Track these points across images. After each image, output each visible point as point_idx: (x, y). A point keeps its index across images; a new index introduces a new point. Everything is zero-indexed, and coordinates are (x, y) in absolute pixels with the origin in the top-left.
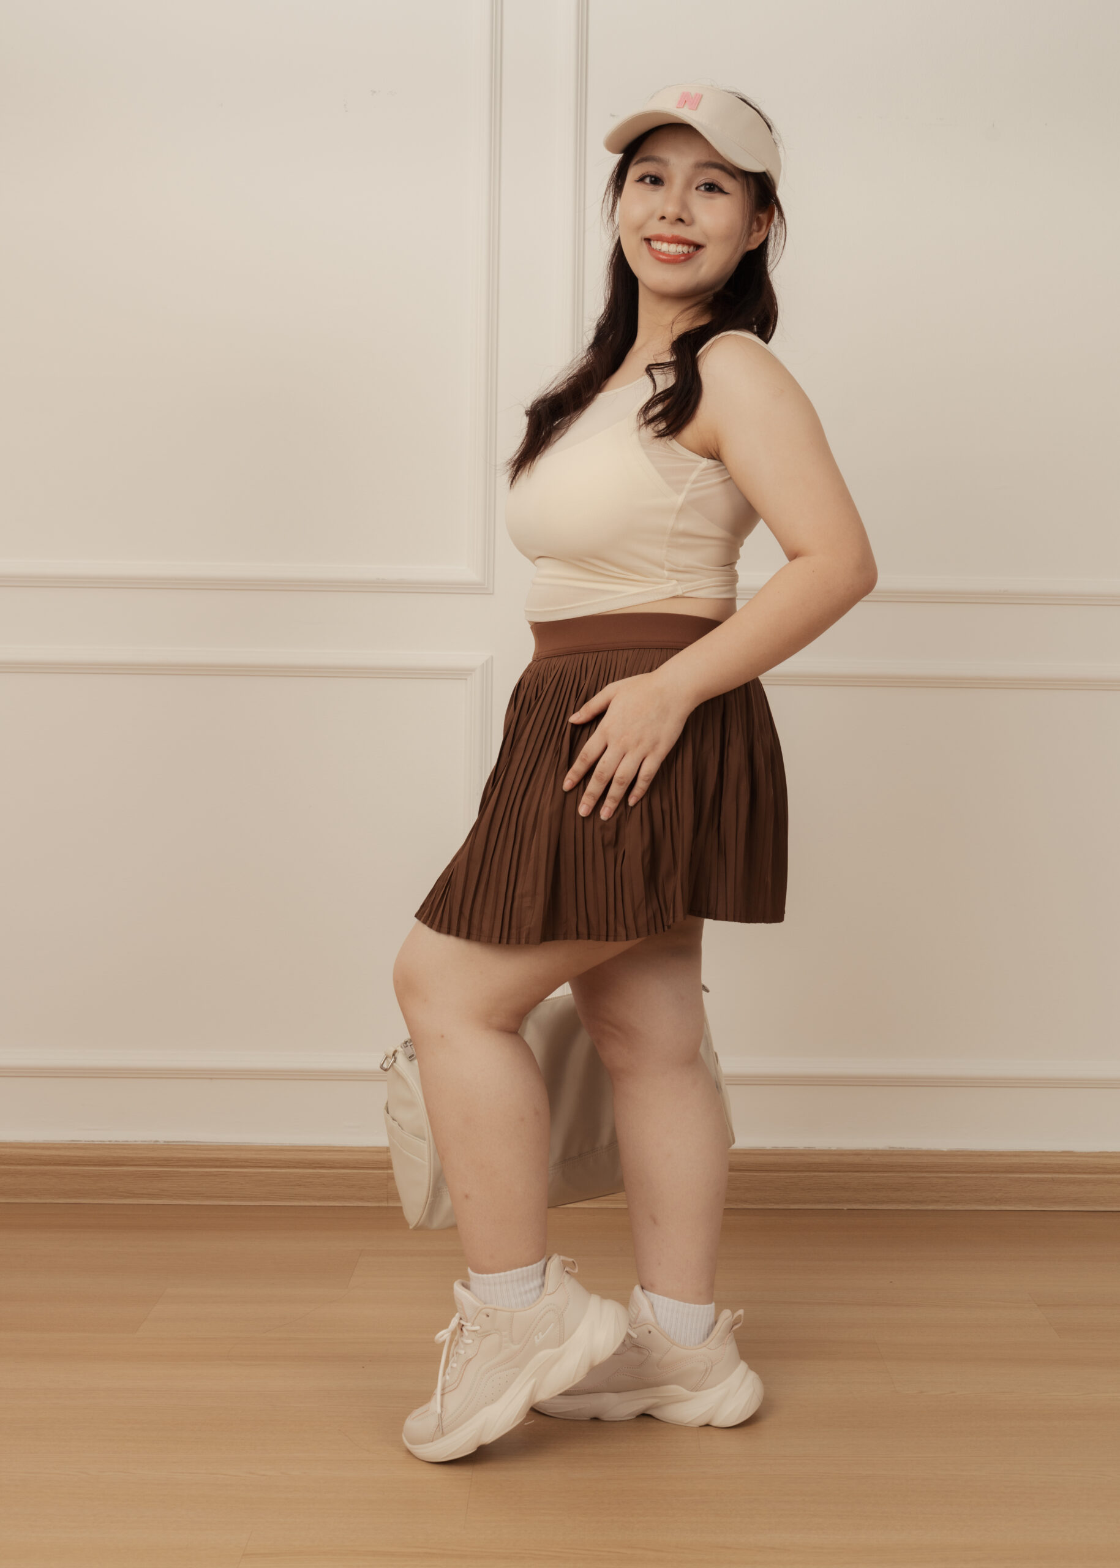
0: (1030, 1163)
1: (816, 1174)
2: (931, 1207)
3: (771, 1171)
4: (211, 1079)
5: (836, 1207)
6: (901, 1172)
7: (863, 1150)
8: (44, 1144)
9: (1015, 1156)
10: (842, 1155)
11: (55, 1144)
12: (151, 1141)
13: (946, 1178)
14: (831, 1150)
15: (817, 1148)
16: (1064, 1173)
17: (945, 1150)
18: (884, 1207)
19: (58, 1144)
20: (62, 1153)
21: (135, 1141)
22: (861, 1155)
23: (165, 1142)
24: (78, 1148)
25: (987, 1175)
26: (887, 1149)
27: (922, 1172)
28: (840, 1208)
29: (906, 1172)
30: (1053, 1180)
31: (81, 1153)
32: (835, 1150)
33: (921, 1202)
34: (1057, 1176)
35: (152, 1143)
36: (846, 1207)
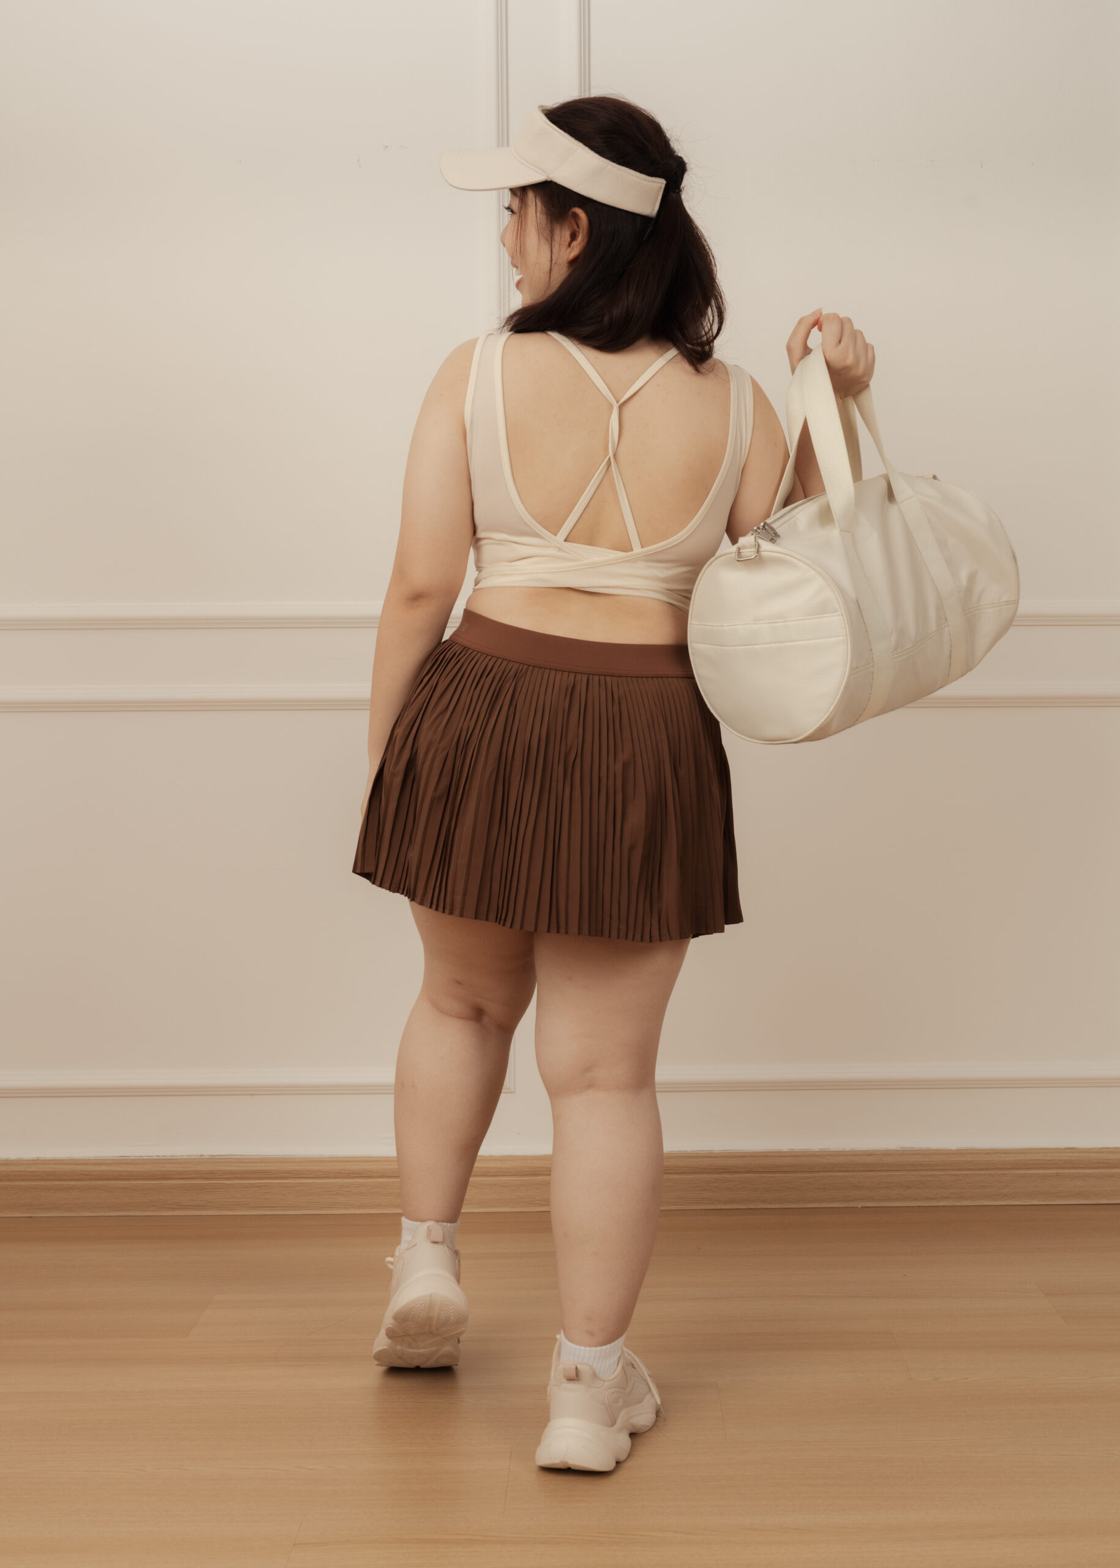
0: (1035, 1160)
1: (832, 1174)
2: (941, 1204)
3: (789, 1172)
4: (252, 1095)
5: (851, 1205)
6: (912, 1170)
7: (876, 1151)
8: (95, 1160)
9: (1020, 1153)
10: (855, 1155)
11: (104, 1160)
12: (196, 1155)
13: (956, 1175)
14: (845, 1151)
15: (832, 1150)
16: (1068, 1168)
17: (954, 1149)
18: (897, 1204)
19: (108, 1160)
20: (98, 1168)
21: (182, 1156)
22: (875, 1155)
23: (210, 1156)
24: (127, 1164)
25: (994, 1172)
26: (899, 1149)
27: (932, 1170)
28: (855, 1206)
29: (916, 1170)
30: (1057, 1175)
31: (130, 1168)
32: (848, 1151)
33: (931, 1199)
34: (1061, 1171)
35: (198, 1157)
36: (860, 1205)
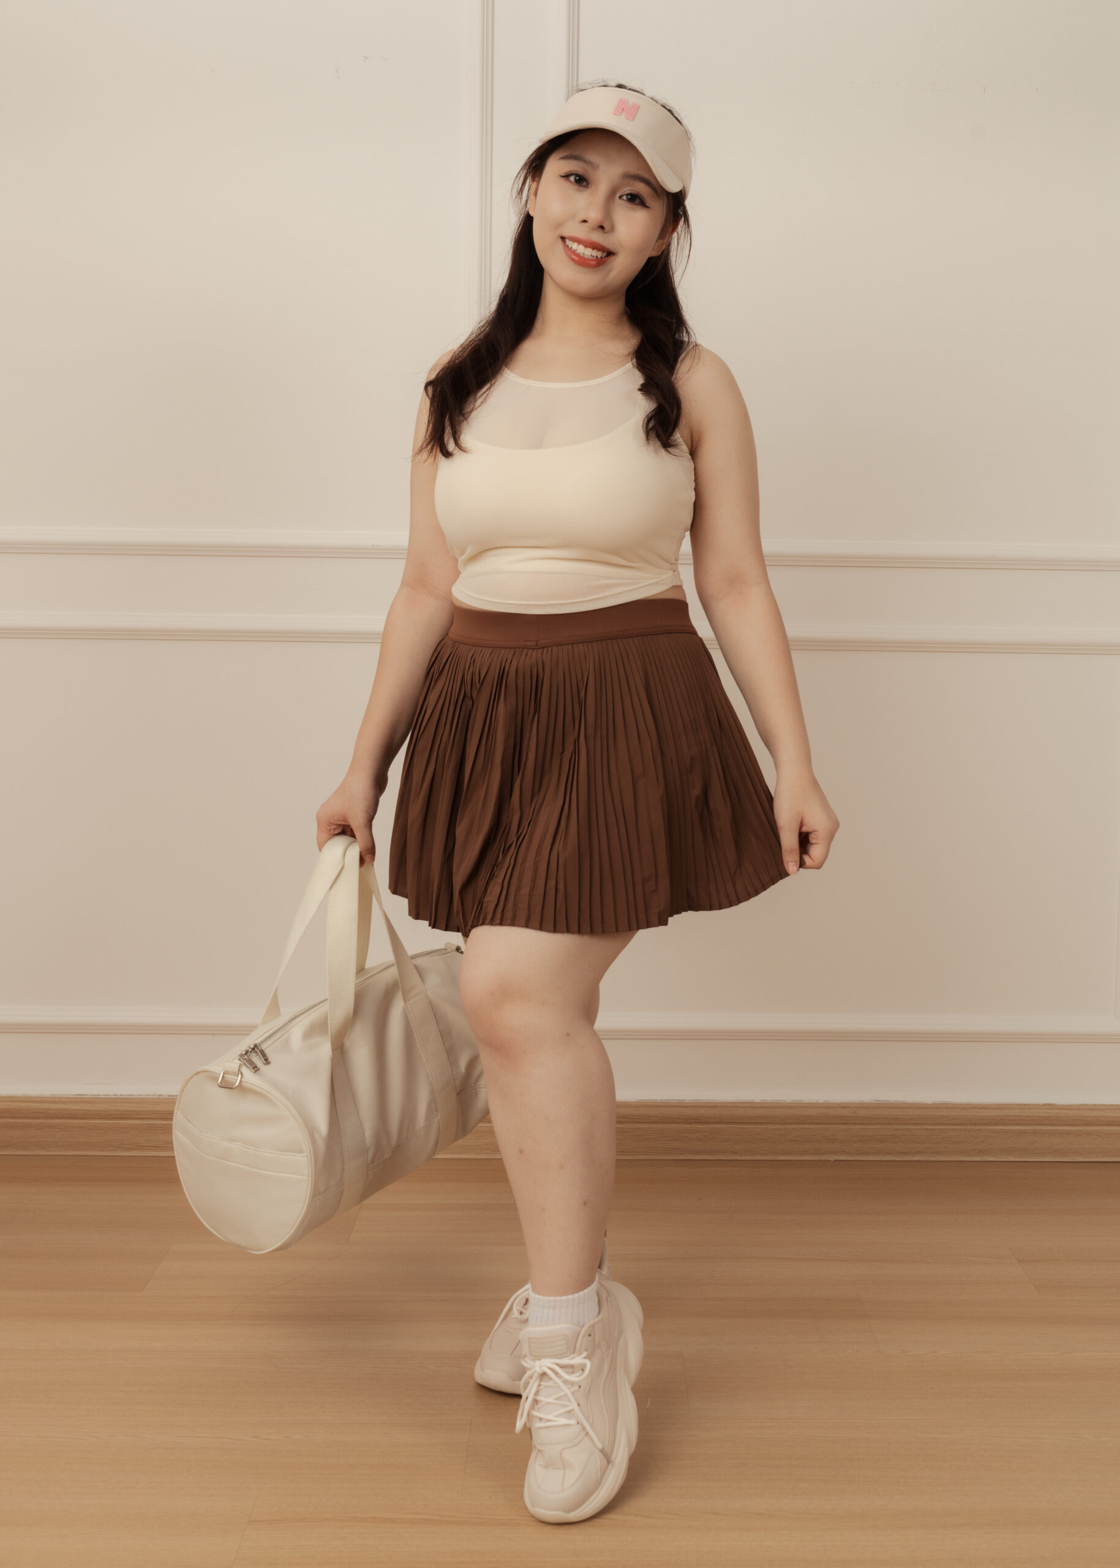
0: (1013, 1116)
1: (804, 1126)
2: (915, 1158)
3: (761, 1123)
4: (213, 1034)
5: (823, 1158)
6: (886, 1124)
7: (849, 1103)
8: (51, 1098)
9: (997, 1108)
10: (829, 1108)
11: (61, 1098)
12: (155, 1095)
13: (931, 1130)
14: (819, 1103)
15: (805, 1101)
16: (1045, 1125)
17: (930, 1103)
18: (870, 1158)
20: (53, 1106)
21: (140, 1095)
22: (849, 1107)
23: (169, 1096)
24: (84, 1102)
25: (970, 1127)
26: (874, 1102)
27: (907, 1124)
28: (827, 1159)
29: (890, 1124)
30: (1035, 1131)
31: (87, 1107)
32: (822, 1103)
33: (906, 1153)
34: (1038, 1128)
35: (156, 1097)
36: (833, 1158)
